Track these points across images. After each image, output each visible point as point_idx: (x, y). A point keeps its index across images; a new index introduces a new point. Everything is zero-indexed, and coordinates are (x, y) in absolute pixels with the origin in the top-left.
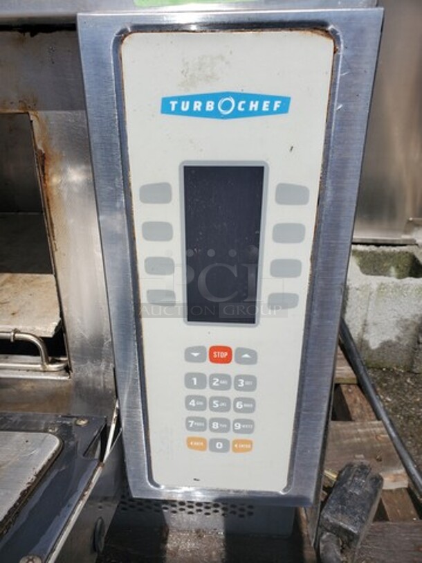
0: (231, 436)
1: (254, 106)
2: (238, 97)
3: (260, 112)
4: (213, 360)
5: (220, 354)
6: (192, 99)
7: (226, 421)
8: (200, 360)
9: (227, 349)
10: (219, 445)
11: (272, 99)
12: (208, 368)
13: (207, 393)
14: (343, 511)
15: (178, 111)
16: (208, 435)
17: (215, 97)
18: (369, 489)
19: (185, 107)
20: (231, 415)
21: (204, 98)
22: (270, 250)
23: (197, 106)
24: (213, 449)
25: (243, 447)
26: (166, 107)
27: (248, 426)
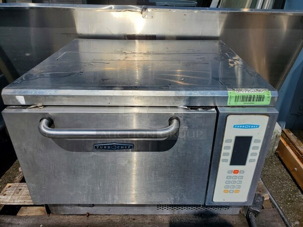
0: (235, 189)
1: (252, 127)
2: (249, 125)
3: (253, 128)
4: (234, 173)
5: (236, 172)
6: (240, 125)
7: (234, 186)
8: (231, 173)
9: (238, 171)
10: (231, 192)
11: (256, 125)
12: (233, 175)
13: (231, 180)
14: (255, 206)
15: (237, 127)
16: (229, 189)
17: (245, 125)
18: (261, 200)
19: (238, 127)
20: (236, 185)
21: (242, 125)
22: (251, 151)
23: (241, 126)
24: (230, 192)
25: (237, 191)
26: (234, 127)
27: (239, 187)
